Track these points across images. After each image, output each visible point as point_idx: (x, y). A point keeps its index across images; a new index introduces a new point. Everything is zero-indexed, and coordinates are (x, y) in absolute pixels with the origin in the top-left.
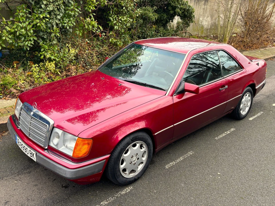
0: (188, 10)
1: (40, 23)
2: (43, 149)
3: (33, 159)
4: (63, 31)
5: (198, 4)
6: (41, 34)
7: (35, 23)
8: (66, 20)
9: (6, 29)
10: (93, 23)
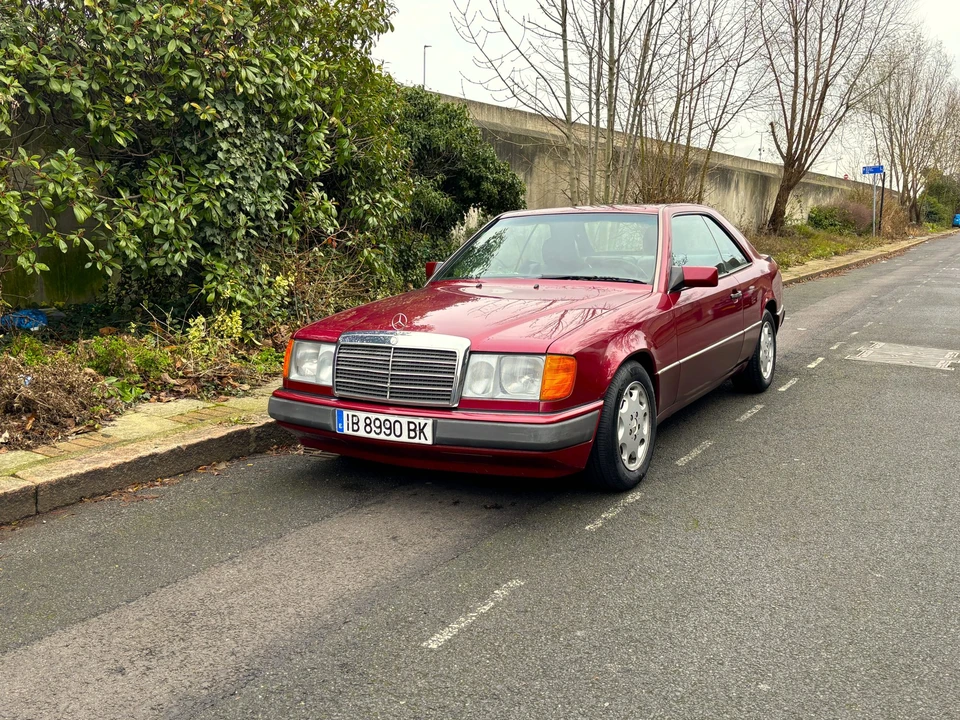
0: (512, 186)
1: (210, 202)
2: (449, 409)
3: (423, 441)
6: (209, 232)
7: (196, 199)
9: (125, 220)
10: (327, 204)
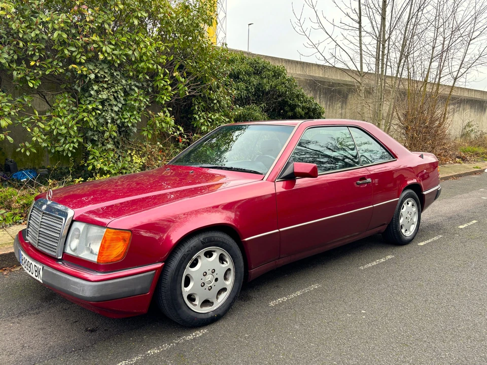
1: (88, 117)
2: (55, 260)
3: (40, 280)
4: (123, 130)
5: (331, 107)
6: (90, 133)
7: (80, 117)
8: (128, 115)
9: (39, 127)
10: (168, 119)
